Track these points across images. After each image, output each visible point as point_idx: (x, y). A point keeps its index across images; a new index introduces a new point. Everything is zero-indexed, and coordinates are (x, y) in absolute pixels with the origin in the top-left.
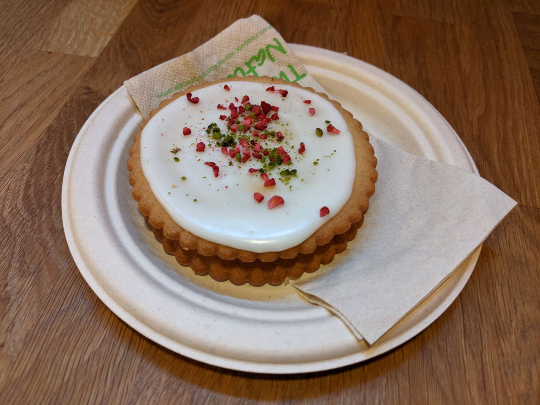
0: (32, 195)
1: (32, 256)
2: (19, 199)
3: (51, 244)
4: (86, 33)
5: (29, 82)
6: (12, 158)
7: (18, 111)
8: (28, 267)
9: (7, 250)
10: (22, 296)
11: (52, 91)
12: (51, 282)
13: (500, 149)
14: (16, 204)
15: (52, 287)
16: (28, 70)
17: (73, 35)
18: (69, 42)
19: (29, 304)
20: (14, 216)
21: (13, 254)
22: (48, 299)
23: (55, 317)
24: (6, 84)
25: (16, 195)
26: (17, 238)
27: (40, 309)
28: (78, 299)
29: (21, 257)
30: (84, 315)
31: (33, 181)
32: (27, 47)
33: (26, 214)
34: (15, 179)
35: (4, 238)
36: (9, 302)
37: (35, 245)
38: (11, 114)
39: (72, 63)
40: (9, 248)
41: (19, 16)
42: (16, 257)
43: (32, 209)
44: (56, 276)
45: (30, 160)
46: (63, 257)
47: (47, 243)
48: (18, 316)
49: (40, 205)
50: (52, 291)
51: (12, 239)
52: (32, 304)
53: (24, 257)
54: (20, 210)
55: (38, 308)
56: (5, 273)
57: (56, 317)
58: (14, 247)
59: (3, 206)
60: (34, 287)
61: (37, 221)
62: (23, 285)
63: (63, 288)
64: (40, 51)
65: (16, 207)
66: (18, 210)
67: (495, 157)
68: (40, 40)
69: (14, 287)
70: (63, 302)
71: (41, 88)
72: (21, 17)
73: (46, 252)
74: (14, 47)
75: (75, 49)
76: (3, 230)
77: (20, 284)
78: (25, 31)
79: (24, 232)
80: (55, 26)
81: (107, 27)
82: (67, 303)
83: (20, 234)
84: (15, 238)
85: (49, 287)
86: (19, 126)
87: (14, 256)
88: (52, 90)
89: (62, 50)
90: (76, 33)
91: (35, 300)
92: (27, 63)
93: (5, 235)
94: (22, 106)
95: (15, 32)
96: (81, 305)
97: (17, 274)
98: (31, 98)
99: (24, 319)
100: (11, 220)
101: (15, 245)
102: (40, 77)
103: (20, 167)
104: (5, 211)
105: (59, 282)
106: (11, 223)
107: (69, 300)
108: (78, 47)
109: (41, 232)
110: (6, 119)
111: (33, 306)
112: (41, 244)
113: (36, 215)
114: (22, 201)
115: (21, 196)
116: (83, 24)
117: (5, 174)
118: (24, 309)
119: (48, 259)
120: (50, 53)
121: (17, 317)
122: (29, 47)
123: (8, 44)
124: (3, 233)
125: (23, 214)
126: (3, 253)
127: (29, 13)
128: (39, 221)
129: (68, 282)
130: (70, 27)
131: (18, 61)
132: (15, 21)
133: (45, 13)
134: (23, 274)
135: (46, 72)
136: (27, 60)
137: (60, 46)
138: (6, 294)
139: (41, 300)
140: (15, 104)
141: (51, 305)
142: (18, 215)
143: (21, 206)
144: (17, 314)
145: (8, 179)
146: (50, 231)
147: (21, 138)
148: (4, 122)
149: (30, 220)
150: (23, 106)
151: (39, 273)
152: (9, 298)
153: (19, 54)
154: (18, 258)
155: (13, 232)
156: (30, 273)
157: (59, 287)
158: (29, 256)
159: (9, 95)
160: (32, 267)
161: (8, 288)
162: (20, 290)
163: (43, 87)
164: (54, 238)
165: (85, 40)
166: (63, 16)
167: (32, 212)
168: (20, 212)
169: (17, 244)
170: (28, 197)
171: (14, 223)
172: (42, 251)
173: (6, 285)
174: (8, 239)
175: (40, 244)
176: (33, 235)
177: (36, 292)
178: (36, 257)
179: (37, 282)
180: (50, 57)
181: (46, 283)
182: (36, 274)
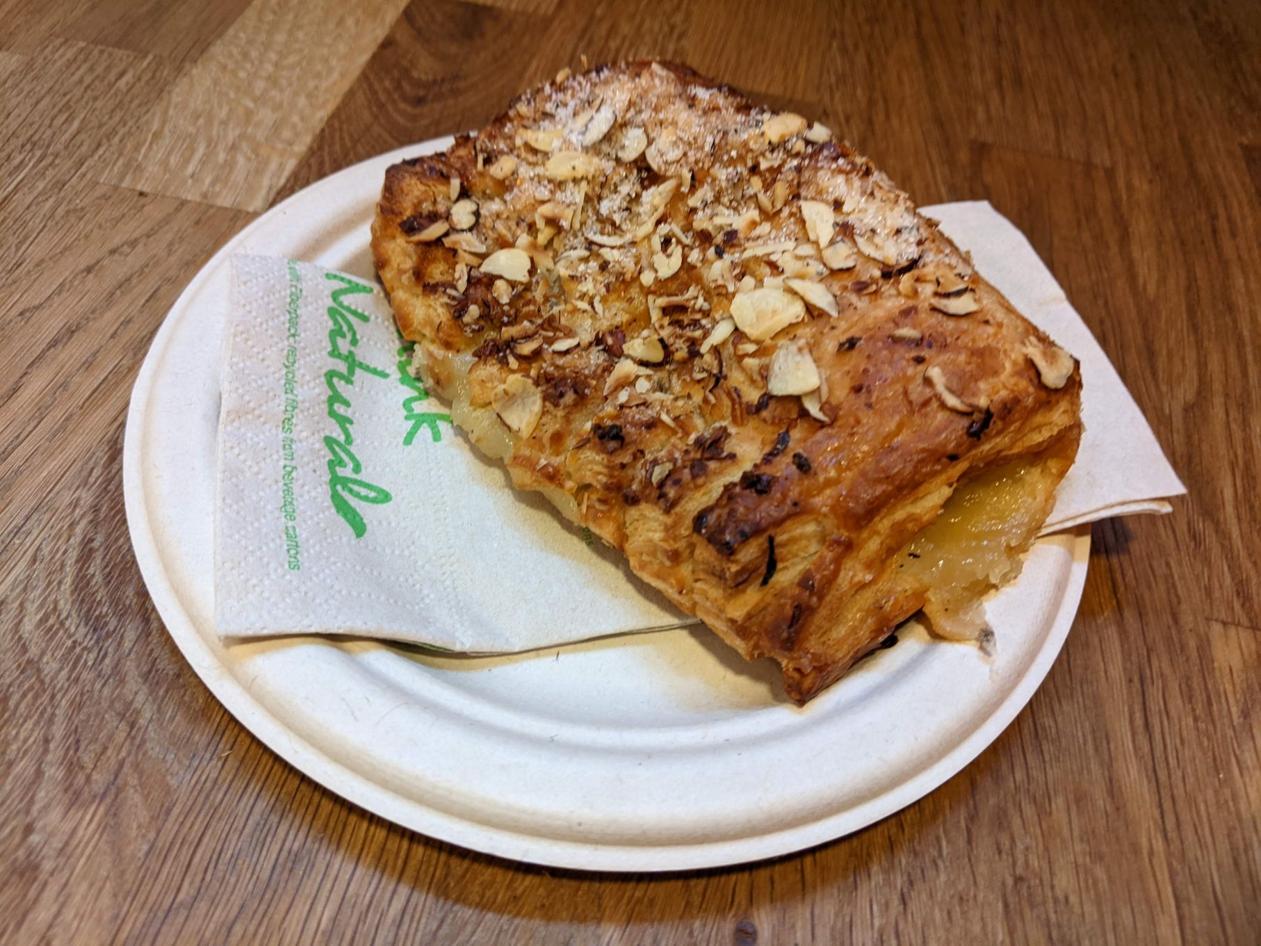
0: (98, 578)
1: (97, 747)
2: (63, 588)
3: (148, 715)
4: (234, 148)
5: (89, 270)
6: (44, 474)
7: (60, 347)
8: (88, 779)
9: (33, 730)
10: (72, 860)
11: (146, 297)
12: (150, 823)
13: (1240, 491)
14: (56, 602)
15: (152, 835)
16: (87, 237)
17: (201, 150)
18: (190, 169)
19: (91, 885)
20: (50, 633)
21: (47, 741)
22: (143, 870)
23: (160, 921)
24: (29, 272)
25: (56, 577)
26: (59, 697)
27: (120, 898)
28: (221, 874)
29: (68, 749)
30: (237, 917)
31: (99, 539)
32: (84, 175)
33: (82, 630)
34: (53, 532)
35: (24, 695)
36: (35, 879)
37: (107, 716)
38: (44, 352)
39: (197, 223)
40: (37, 723)
41: (65, 95)
42: (56, 749)
43: (97, 618)
44: (162, 806)
45: (92, 480)
46: (181, 754)
47: (138, 712)
48: (61, 918)
49: (117, 605)
50: (151, 848)
51: (45, 698)
52: (98, 885)
53: (77, 750)
54: (67, 618)
55: (115, 895)
56: (26, 794)
57: (163, 923)
58: (51, 721)
59: (21, 605)
60: (105, 837)
61: (110, 650)
62: (74, 831)
63: (180, 841)
64: (116, 188)
65: (55, 609)
66: (62, 617)
67: (1230, 509)
68: (117, 159)
69: (51, 835)
70: (183, 880)
71: (120, 287)
72: (68, 97)
73: (134, 738)
74: (50, 173)
75: (205, 189)
76: (22, 672)
77: (67, 827)
78: (78, 132)
79: (77, 680)
80: (155, 126)
81: (286, 134)
82: (191, 883)
83: (66, 685)
84: (53, 697)
85: (144, 836)
86: (64, 385)
87: (52, 746)
88: (149, 294)
89: (172, 188)
90: (208, 146)
91: (105, 874)
92: (85, 218)
93: (26, 686)
94: (71, 332)
95: (54, 134)
96: (229, 890)
97: (59, 797)
98: (93, 312)
99: (78, 928)
100: (43, 645)
101: (53, 715)
102: (116, 256)
103: (67, 498)
104: (26, 619)
105: (169, 825)
106: (43, 653)
107: (195, 874)
108: (213, 184)
109: (122, 681)
110: (29, 366)
111: (100, 890)
112: (122, 716)
113: (108, 635)
114: (72, 593)
115: (69, 580)
116: (224, 123)
117: (28, 518)
118: (77, 898)
119: (140, 757)
120: (141, 194)
121: (58, 921)
122: (88, 176)
123: (34, 166)
124: (22, 682)
125: (73, 629)
126: (21, 737)
127: (88, 87)
128: (116, 650)
129: (193, 824)
130: (191, 129)
131: (60, 211)
132: (54, 107)
133: (128, 91)
134: (74, 798)
135: (133, 244)
136: (82, 209)
137: (167, 176)
138: (30, 854)
139: (123, 873)
140: (52, 325)
141: (148, 887)
142: (61, 632)
143: (68, 607)
144: (59, 913)
145: (35, 532)
146: (145, 681)
147: (67, 419)
148: (25, 374)
149: (93, 647)
150: (73, 332)
151: (117, 796)
152: (36, 867)
153: (62, 194)
154: (61, 753)
155: (47, 680)
156: (95, 797)
157: (170, 839)
158: (91, 748)
159: (37, 302)
160: (100, 779)
161: (35, 838)
162: (67, 844)
163: (124, 284)
164: (154, 700)
165: (230, 165)
166: (175, 99)
167: (97, 626)
168: (67, 623)
169: (57, 712)
170: (88, 583)
171: (49, 653)
172: (124, 735)
173: (29, 830)
174: (36, 697)
175: (118, 714)
176: (100, 691)
177: (109, 850)
178: (109, 752)
179: (112, 823)
180: (143, 206)
181: (135, 826)
182: (108, 800)
